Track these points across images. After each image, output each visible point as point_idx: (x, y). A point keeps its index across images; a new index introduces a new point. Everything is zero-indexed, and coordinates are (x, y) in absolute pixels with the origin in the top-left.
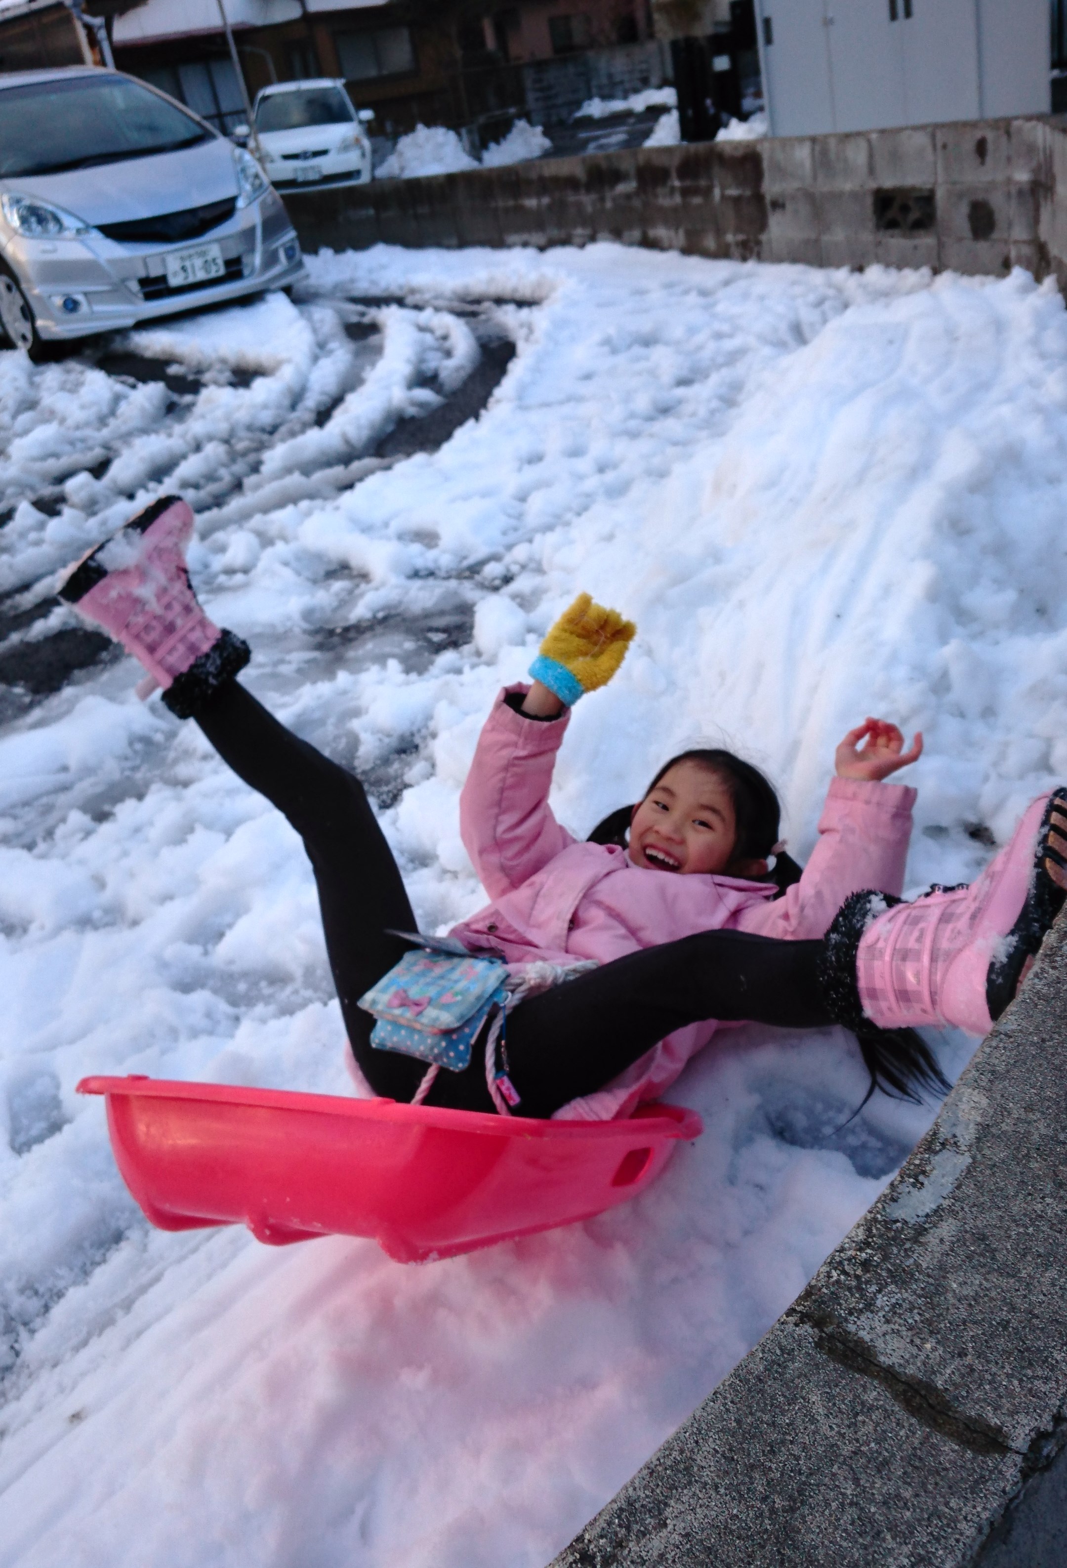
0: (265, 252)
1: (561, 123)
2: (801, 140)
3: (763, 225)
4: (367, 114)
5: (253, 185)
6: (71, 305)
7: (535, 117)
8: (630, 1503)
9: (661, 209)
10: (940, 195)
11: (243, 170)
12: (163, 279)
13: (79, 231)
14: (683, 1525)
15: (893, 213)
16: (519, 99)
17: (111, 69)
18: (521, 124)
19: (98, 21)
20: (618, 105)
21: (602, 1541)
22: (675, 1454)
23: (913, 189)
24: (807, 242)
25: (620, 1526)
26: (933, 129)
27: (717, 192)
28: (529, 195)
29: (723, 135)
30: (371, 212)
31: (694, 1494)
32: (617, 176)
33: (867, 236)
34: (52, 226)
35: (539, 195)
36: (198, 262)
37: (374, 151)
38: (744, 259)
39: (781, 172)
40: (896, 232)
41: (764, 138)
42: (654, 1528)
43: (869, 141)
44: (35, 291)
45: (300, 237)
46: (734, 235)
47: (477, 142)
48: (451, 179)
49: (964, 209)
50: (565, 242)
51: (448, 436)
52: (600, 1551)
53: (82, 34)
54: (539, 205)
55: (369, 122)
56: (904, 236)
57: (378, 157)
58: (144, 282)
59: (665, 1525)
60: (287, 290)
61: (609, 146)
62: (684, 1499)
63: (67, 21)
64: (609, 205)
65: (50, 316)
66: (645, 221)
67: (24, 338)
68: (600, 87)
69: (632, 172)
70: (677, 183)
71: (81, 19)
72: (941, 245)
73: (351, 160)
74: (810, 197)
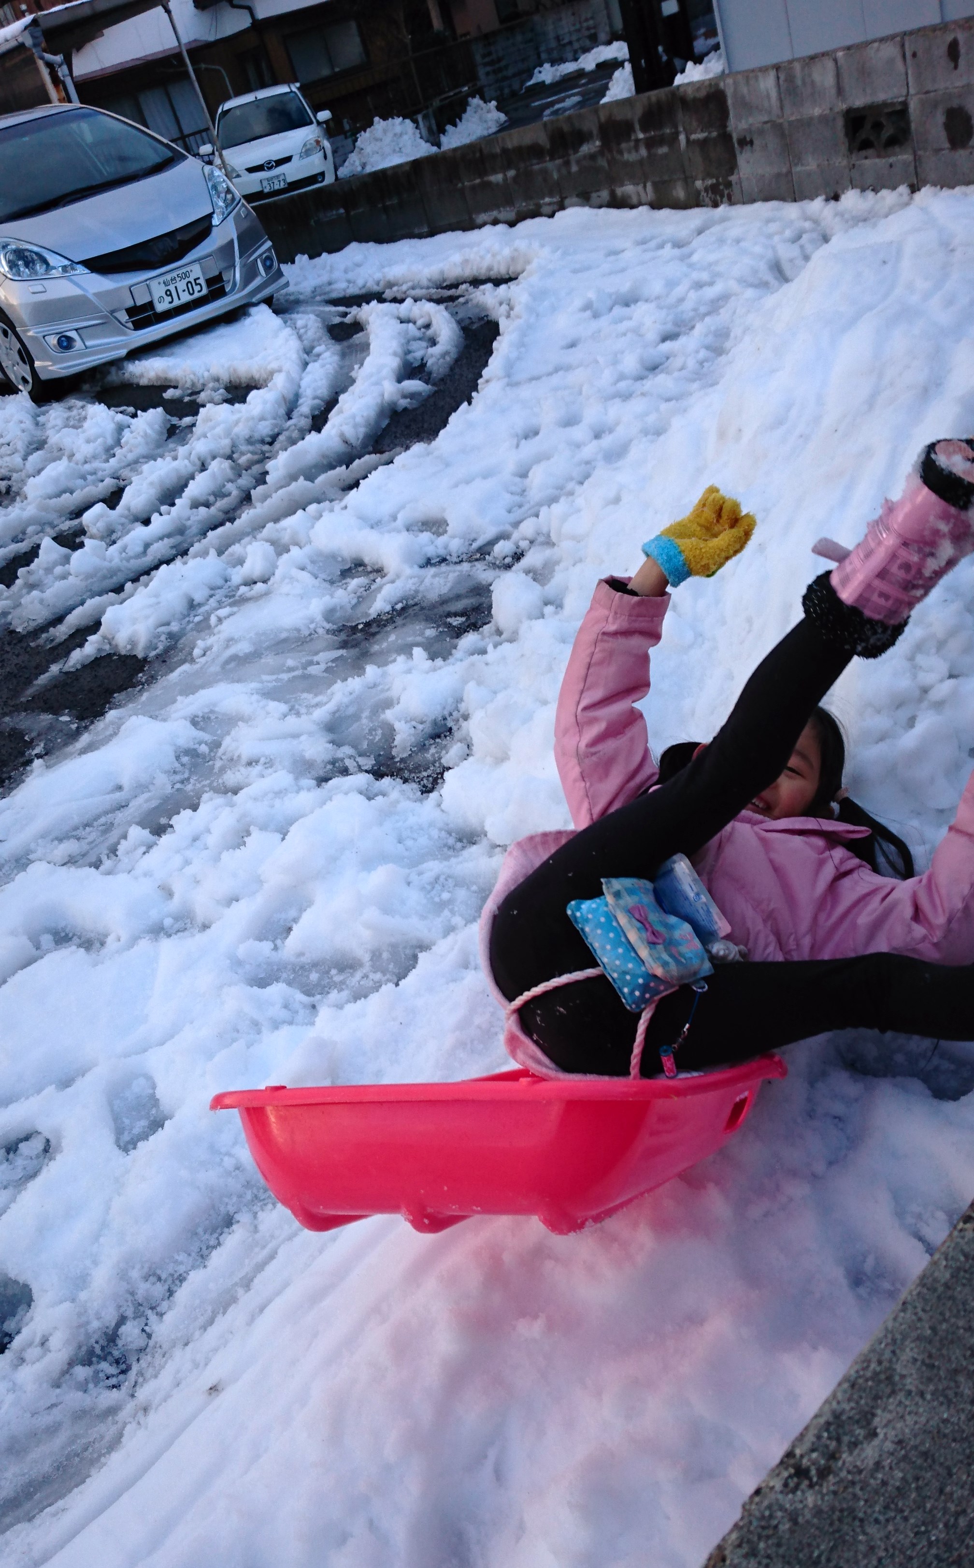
0: (243, 266)
1: (514, 94)
2: (764, 70)
3: (732, 167)
4: (324, 115)
5: (225, 200)
6: (66, 343)
7: (488, 93)
8: (837, 1416)
9: (627, 164)
10: (913, 106)
11: (215, 187)
12: (150, 305)
13: (65, 269)
14: (893, 1433)
15: (865, 133)
16: (472, 77)
17: (76, 104)
18: (476, 101)
19: (59, 58)
20: (569, 67)
21: (814, 1455)
22: (873, 1366)
23: (885, 104)
24: (778, 175)
25: (829, 1438)
26: (901, 38)
27: (682, 138)
28: (495, 172)
29: (679, 80)
30: (342, 211)
31: (900, 1403)
32: (581, 137)
33: (840, 161)
34: (40, 268)
35: (504, 169)
36: (182, 285)
37: (334, 152)
38: (716, 205)
39: (746, 106)
40: (870, 152)
41: (723, 75)
42: (866, 1438)
43: (835, 60)
44: (30, 333)
45: (274, 246)
46: (703, 180)
47: (434, 127)
48: (416, 165)
49: (940, 118)
50: (535, 214)
51: (444, 423)
52: (814, 1464)
53: (45, 72)
54: (505, 179)
55: (326, 122)
56: (879, 156)
57: (340, 157)
58: (132, 311)
59: (875, 1434)
60: (268, 301)
61: (565, 110)
62: (891, 1407)
63: (31, 61)
64: (574, 168)
65: (46, 357)
66: (613, 180)
67: (25, 380)
68: (549, 51)
69: (595, 132)
70: (641, 136)
71: (42, 58)
72: (917, 159)
73: (315, 164)
74: (778, 128)
